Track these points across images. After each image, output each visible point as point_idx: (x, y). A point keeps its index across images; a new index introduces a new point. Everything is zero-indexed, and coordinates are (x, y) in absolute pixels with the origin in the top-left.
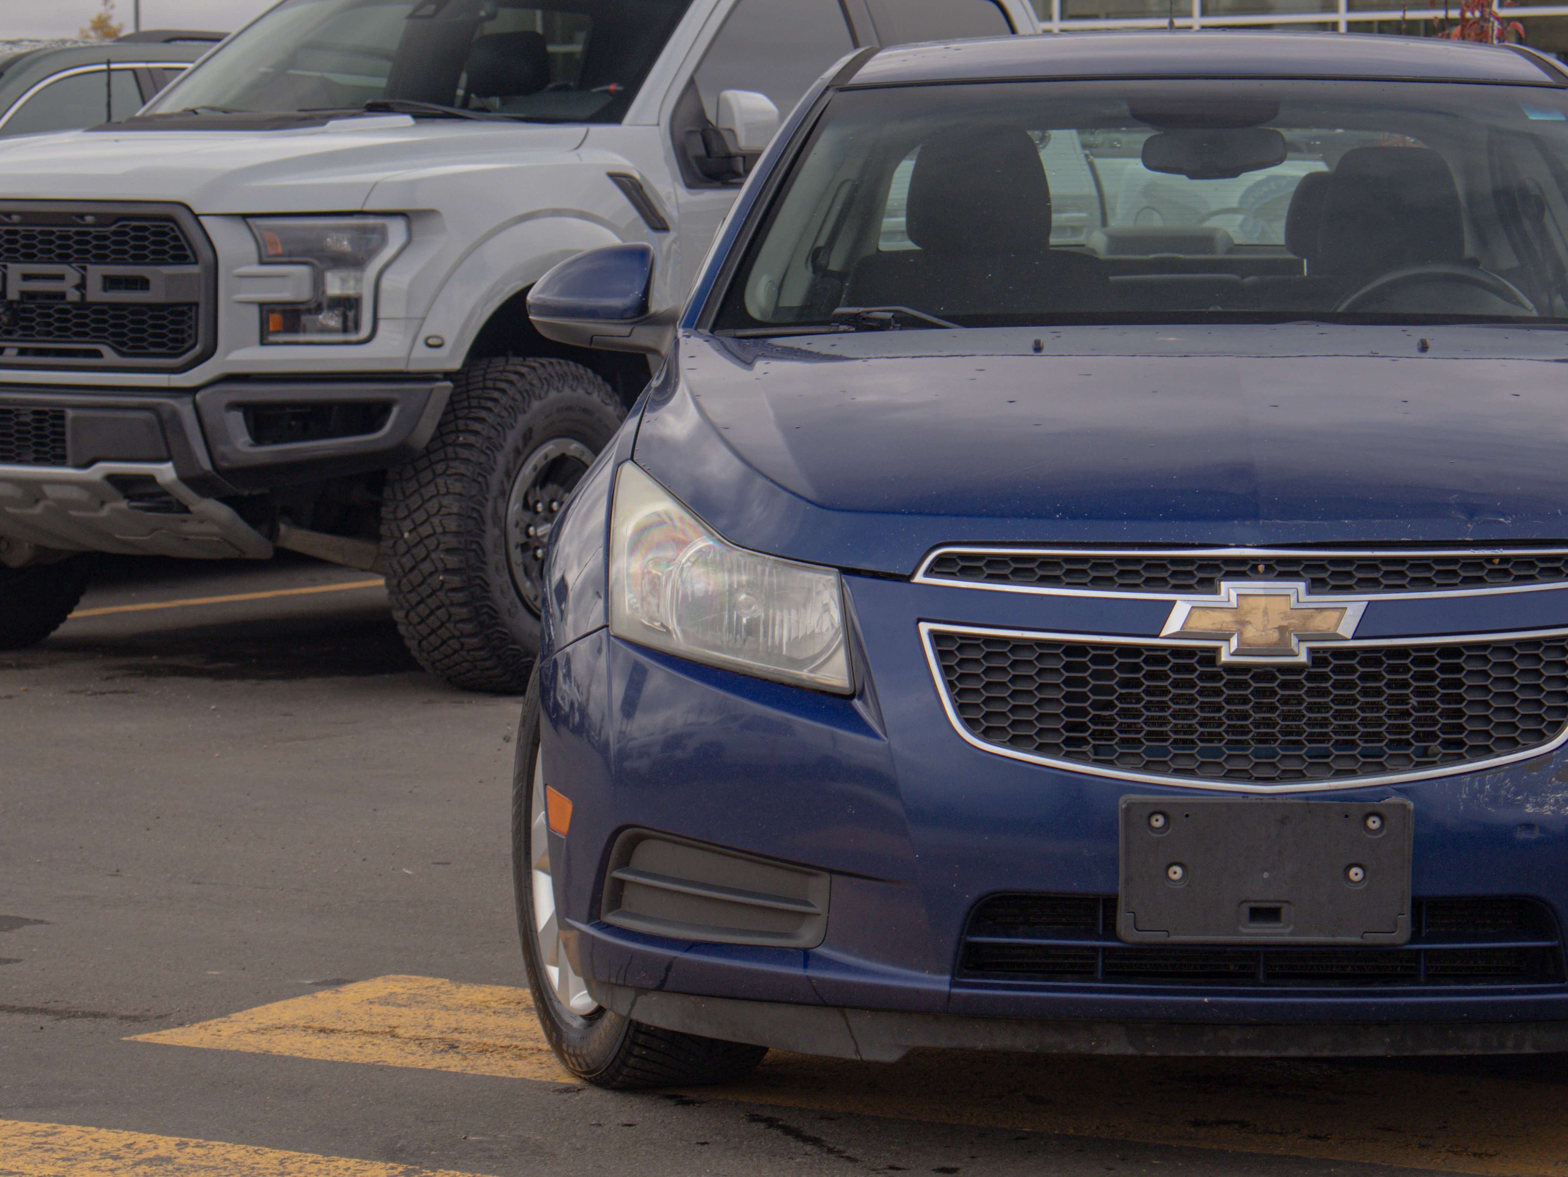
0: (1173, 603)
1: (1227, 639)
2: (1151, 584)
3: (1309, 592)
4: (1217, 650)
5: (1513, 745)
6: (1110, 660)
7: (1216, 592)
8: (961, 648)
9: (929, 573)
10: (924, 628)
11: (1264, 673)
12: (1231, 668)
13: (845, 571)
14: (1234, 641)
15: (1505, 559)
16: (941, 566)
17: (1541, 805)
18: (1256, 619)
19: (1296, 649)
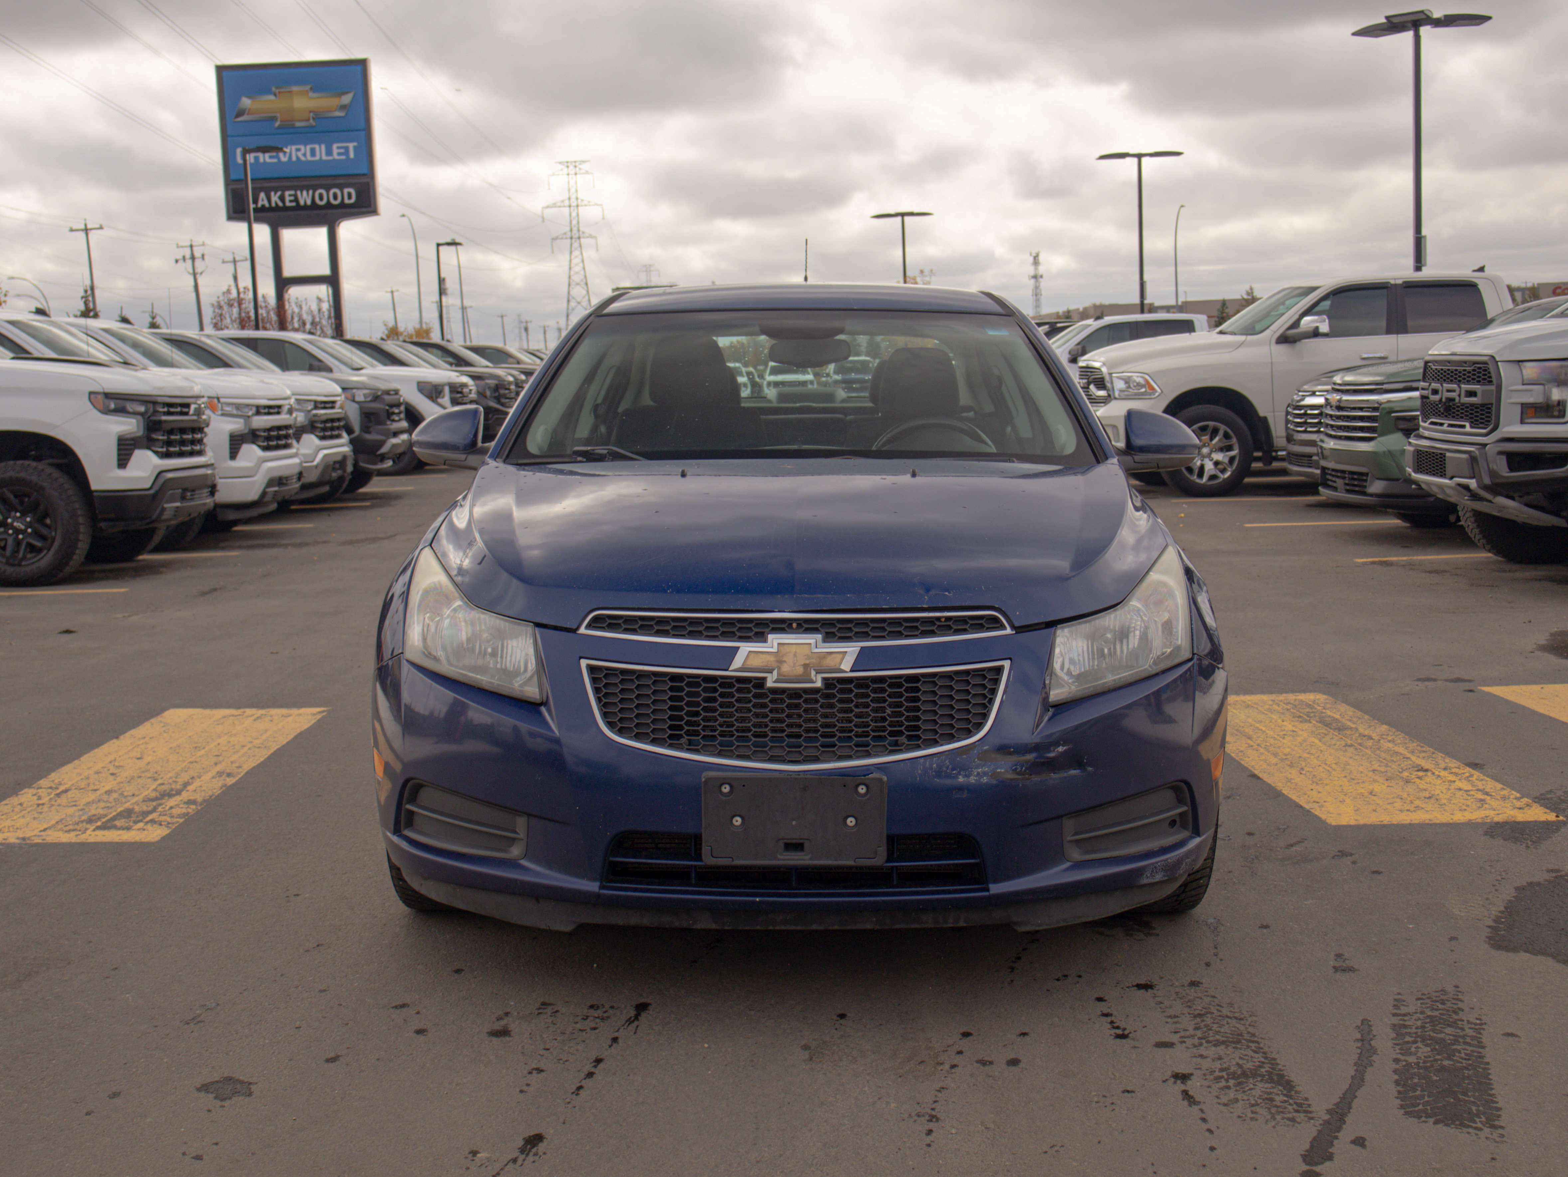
0: (738, 648)
1: (770, 671)
2: (726, 636)
3: (824, 641)
4: (765, 679)
5: (952, 738)
6: (698, 685)
7: (765, 641)
8: (606, 676)
9: (589, 626)
10: (584, 663)
11: (796, 694)
12: (774, 691)
13: (538, 625)
14: (775, 673)
15: (948, 619)
16: (597, 622)
17: (968, 776)
18: (789, 659)
19: (814, 679)
